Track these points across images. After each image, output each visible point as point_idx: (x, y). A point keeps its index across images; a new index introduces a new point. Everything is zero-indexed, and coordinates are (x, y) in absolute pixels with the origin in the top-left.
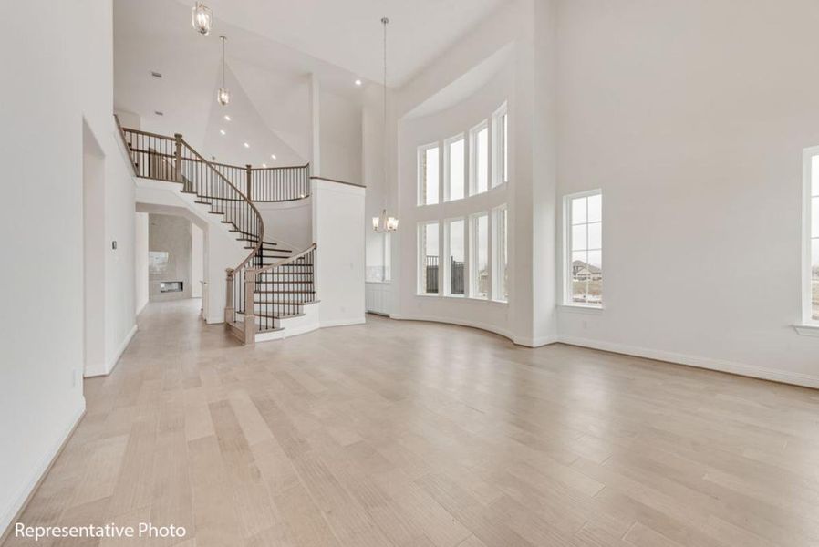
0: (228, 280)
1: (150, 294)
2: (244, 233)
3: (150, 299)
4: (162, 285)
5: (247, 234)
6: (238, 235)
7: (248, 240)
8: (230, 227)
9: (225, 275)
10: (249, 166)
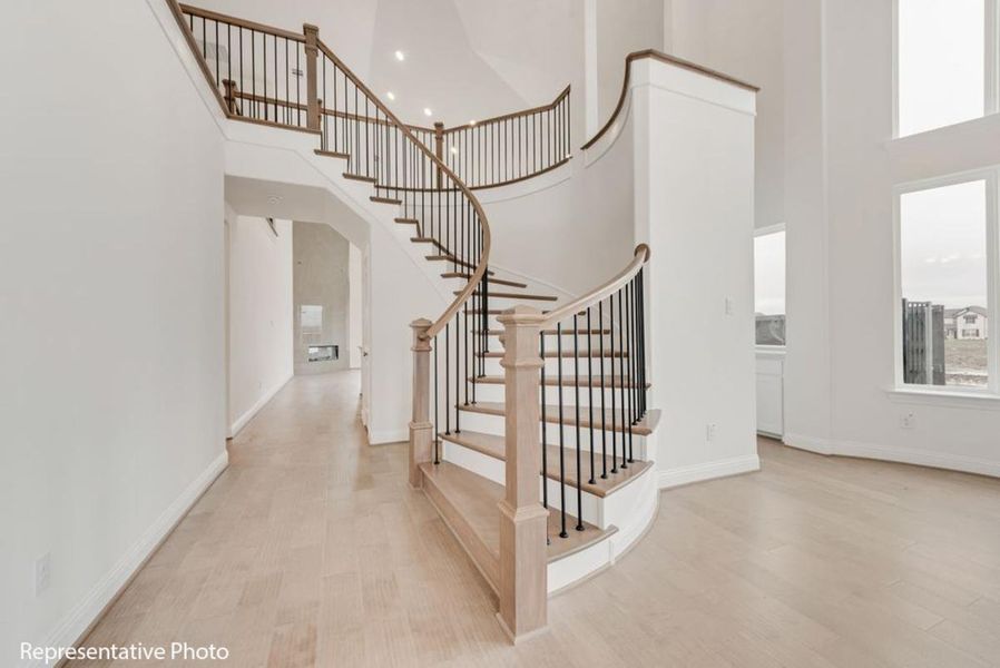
0: (418, 351)
1: (295, 363)
2: (455, 261)
3: (295, 371)
4: (313, 351)
5: (462, 264)
6: (445, 266)
7: (462, 275)
8: (430, 249)
9: (410, 337)
10: (439, 126)
